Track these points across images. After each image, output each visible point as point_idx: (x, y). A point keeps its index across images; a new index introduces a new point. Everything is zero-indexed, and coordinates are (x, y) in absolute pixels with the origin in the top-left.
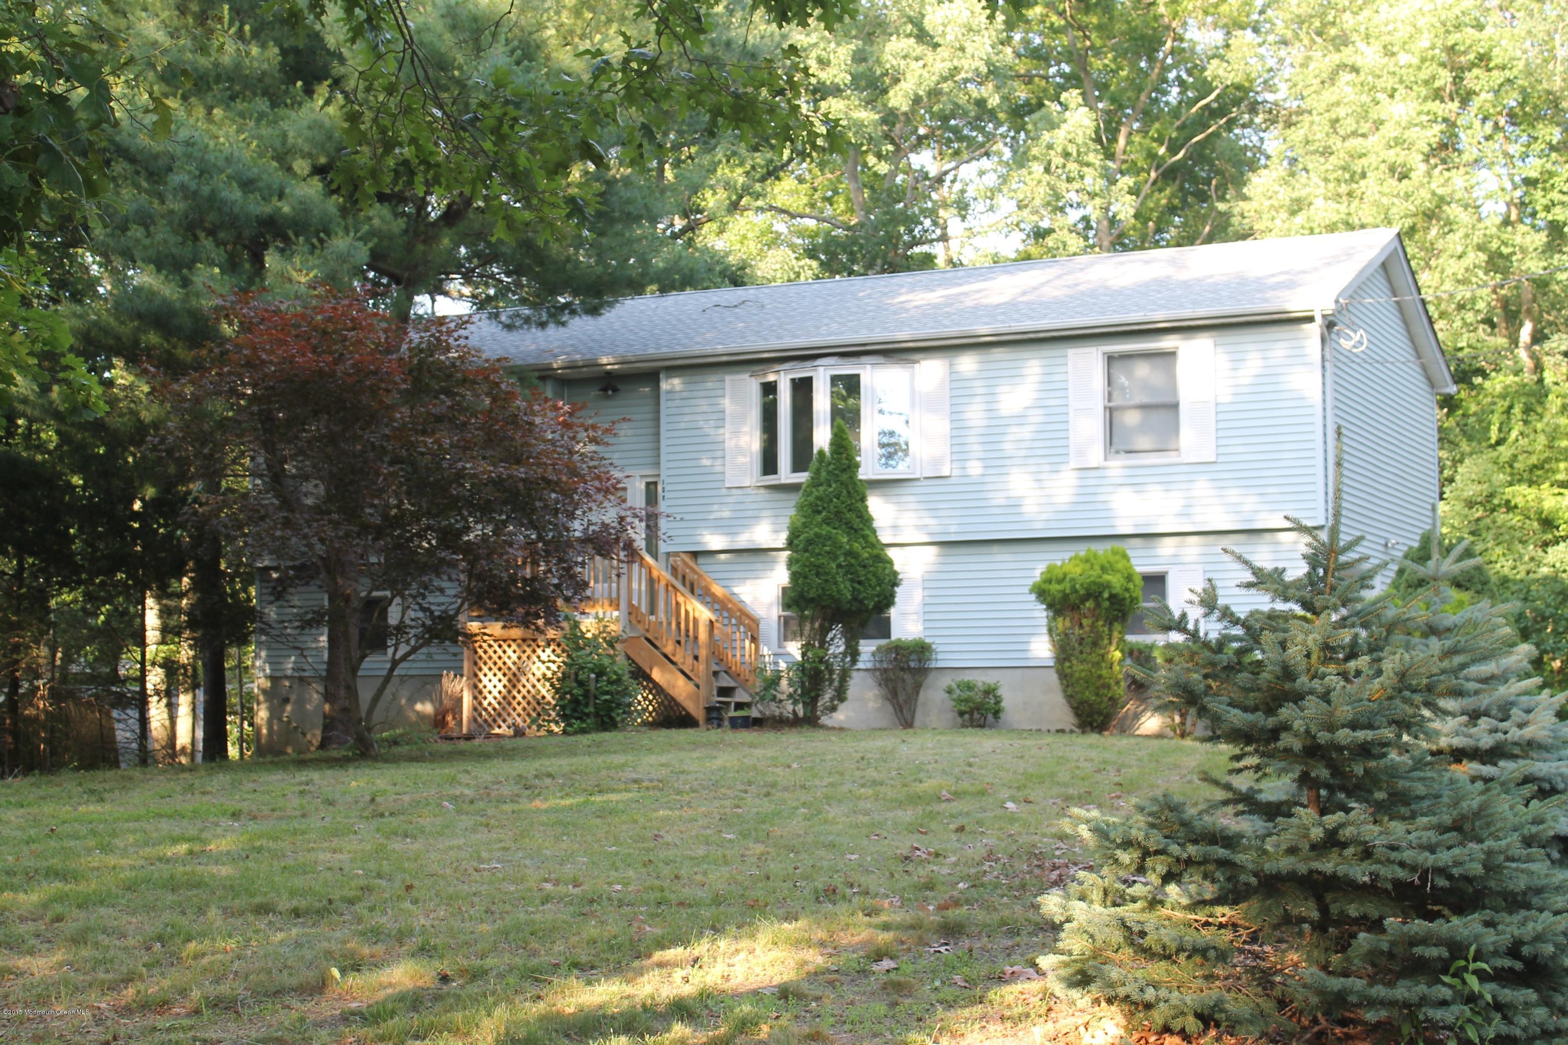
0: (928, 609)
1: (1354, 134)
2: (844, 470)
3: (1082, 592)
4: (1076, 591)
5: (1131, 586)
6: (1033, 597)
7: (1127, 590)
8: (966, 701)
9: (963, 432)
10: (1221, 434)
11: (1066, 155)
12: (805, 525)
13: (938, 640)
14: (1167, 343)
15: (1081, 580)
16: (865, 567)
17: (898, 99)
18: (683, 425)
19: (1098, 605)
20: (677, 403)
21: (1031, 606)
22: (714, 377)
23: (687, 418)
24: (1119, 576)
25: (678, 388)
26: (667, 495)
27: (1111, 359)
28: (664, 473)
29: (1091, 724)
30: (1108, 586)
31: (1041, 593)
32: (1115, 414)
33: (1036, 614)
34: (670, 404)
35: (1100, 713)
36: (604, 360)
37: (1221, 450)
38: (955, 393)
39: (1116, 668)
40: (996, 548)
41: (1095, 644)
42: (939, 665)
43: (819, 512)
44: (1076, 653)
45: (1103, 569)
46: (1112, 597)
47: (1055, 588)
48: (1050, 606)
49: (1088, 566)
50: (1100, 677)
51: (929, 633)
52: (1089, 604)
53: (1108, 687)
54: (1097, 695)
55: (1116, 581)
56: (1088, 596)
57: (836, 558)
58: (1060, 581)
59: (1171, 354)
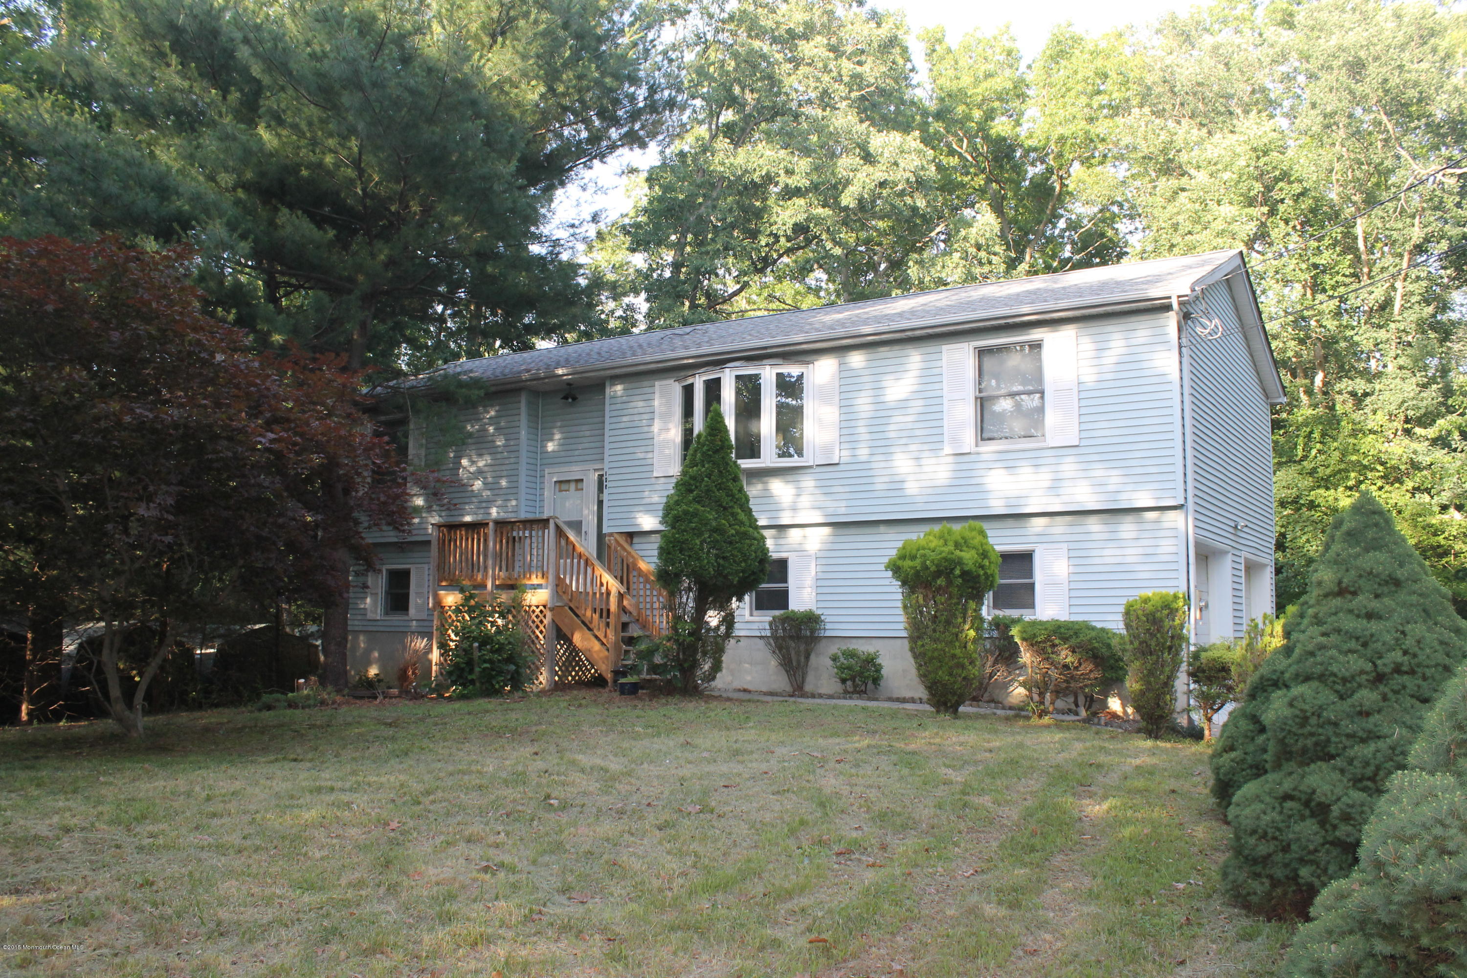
0: (820, 583)
1: (1190, 233)
2: (716, 452)
3: (933, 568)
4: (927, 568)
5: (986, 562)
6: (890, 573)
7: (982, 567)
8: (849, 668)
9: (853, 424)
10: (1083, 419)
11: (979, 247)
12: (677, 503)
13: (826, 612)
14: (1036, 334)
15: (933, 556)
16: (731, 543)
17: (847, 199)
18: (622, 425)
19: (950, 583)
20: (618, 406)
21: (887, 582)
22: (646, 383)
23: (625, 419)
24: (973, 552)
25: (619, 393)
26: (609, 484)
27: (982, 353)
28: (606, 466)
29: (945, 704)
30: (960, 562)
31: (895, 568)
32: (986, 404)
33: (893, 589)
34: (613, 407)
35: (954, 694)
36: (560, 372)
37: (1084, 435)
38: (844, 389)
39: (970, 646)
40: (882, 529)
41: (948, 622)
42: (828, 634)
43: (691, 491)
44: (929, 631)
45: (957, 545)
46: (965, 574)
47: (908, 563)
48: (904, 583)
49: (941, 542)
50: (954, 656)
51: (821, 605)
52: (941, 582)
53: (963, 667)
54: (951, 674)
55: (968, 556)
56: (938, 574)
57: (701, 534)
58: (913, 558)
59: (1036, 346)
